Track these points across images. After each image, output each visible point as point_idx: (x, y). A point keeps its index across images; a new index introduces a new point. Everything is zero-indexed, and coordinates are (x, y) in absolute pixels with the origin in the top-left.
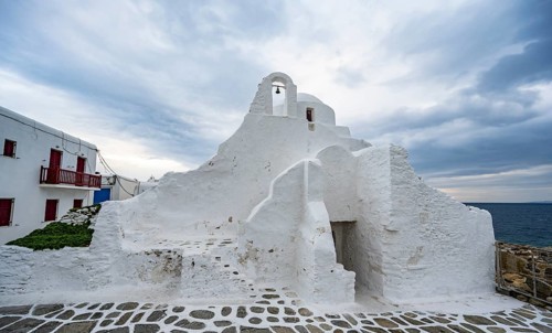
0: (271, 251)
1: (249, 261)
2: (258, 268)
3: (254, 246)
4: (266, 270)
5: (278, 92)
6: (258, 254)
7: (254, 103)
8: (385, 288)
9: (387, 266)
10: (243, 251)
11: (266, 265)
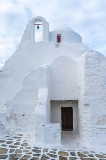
0: (24, 116)
1: (12, 120)
2: (17, 124)
3: (14, 113)
4: (21, 125)
5: (38, 28)
6: (17, 117)
7: (23, 37)
8: (84, 139)
9: (85, 126)
10: (9, 115)
11: (21, 123)
